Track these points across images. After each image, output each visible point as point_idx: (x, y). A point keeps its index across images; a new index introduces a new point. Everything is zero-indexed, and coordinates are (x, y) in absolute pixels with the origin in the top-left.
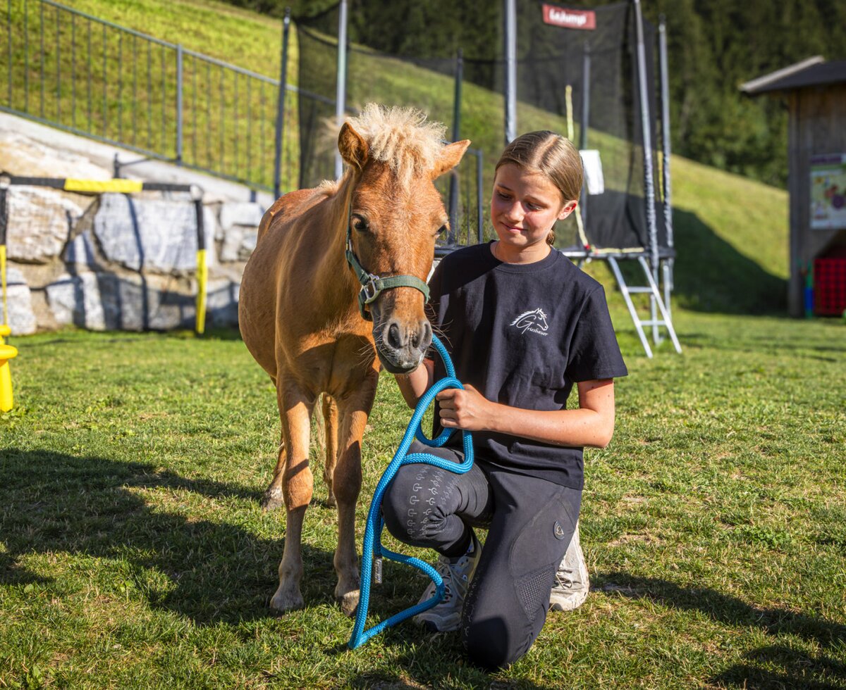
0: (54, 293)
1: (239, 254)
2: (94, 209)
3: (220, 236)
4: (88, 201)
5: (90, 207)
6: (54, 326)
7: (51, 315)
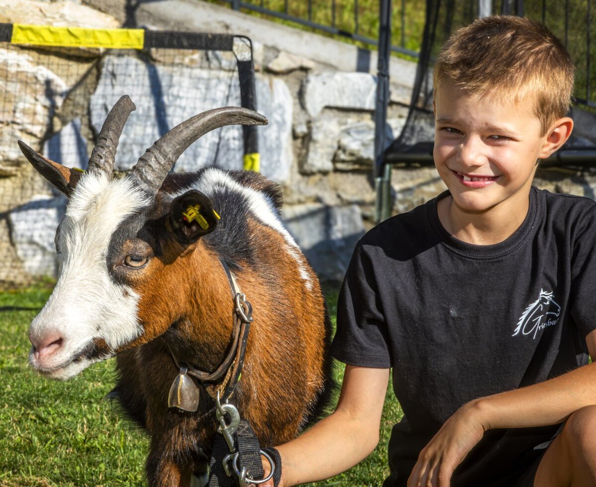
0: (23, 223)
1: (335, 160)
2: (91, 79)
3: (302, 129)
4: (80, 69)
5: (85, 77)
6: (20, 279)
7: (17, 261)
